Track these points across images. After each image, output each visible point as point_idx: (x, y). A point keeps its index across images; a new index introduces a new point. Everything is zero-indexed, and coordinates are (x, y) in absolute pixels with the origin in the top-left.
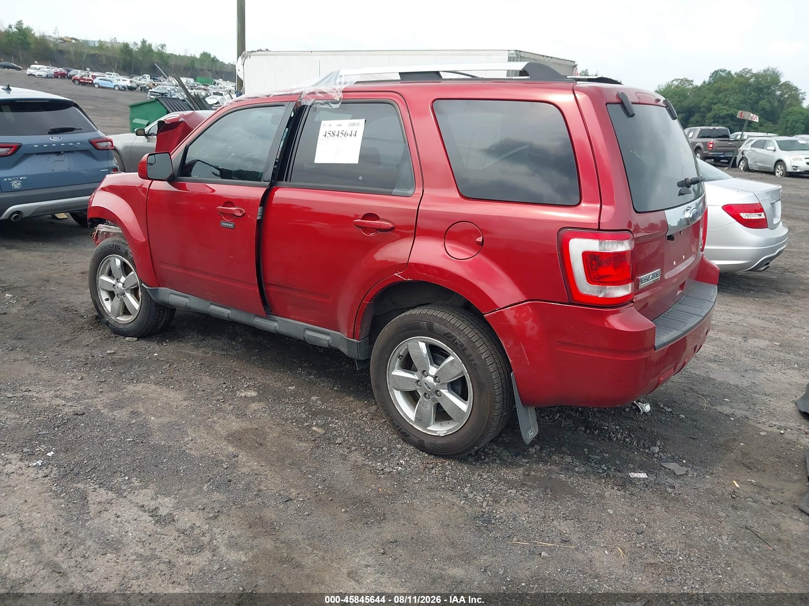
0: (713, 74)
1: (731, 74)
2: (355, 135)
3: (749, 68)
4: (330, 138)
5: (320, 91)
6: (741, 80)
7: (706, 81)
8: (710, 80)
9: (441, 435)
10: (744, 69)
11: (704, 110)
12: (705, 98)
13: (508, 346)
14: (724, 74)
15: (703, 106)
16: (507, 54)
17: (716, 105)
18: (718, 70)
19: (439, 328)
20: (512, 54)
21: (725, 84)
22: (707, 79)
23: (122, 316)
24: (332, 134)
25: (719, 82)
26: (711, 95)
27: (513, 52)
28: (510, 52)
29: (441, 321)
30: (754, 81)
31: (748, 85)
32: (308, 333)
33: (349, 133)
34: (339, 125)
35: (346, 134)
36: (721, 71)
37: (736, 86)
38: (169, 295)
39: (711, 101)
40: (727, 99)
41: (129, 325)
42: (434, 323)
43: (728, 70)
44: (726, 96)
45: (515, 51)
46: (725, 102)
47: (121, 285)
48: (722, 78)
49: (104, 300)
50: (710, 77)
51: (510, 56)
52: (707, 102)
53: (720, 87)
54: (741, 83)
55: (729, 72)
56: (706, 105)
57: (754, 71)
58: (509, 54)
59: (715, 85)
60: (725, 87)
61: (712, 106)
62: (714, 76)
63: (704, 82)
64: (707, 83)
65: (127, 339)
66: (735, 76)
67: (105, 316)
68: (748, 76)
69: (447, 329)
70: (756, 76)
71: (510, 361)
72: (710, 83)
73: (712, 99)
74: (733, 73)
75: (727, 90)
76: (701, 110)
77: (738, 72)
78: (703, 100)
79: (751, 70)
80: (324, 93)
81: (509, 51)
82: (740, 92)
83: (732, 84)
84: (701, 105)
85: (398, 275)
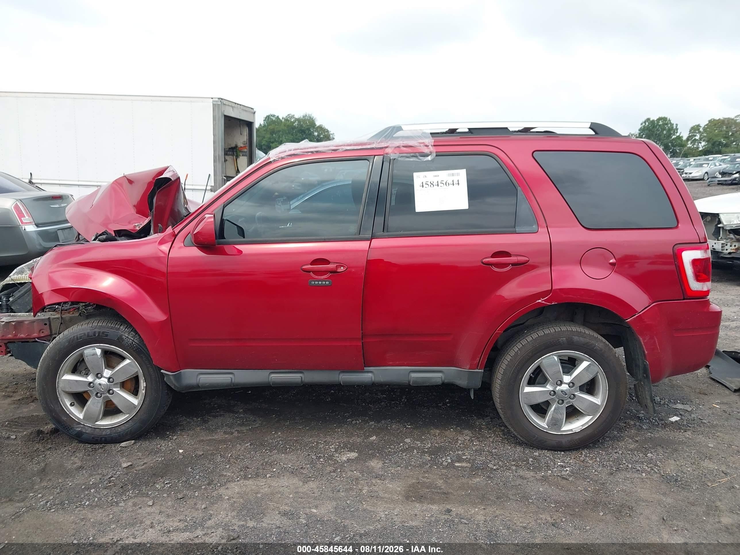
0: (266, 118)
1: (279, 119)
2: (458, 184)
3: (293, 114)
4: (428, 190)
5: (403, 145)
6: (288, 123)
7: (261, 124)
8: (264, 123)
9: (577, 431)
10: (288, 115)
11: (265, 147)
12: (264, 137)
13: (645, 341)
14: (274, 119)
15: (264, 145)
16: (212, 101)
17: (274, 144)
18: (269, 115)
19: (578, 340)
20: (217, 101)
21: (277, 127)
22: (262, 123)
23: (102, 419)
24: (430, 184)
25: (272, 125)
26: (268, 136)
27: (217, 99)
28: (214, 99)
29: (579, 334)
30: (297, 124)
31: (294, 128)
32: (413, 375)
33: (450, 182)
34: (436, 176)
35: (447, 184)
36: (271, 116)
37: (286, 128)
38: (197, 375)
39: (269, 140)
40: (281, 139)
41: (123, 428)
42: (573, 337)
43: (277, 115)
44: (279, 137)
45: (219, 98)
46: (279, 141)
47: (106, 380)
48: (273, 122)
49: (69, 405)
50: (264, 120)
51: (215, 103)
52: (267, 141)
53: (274, 129)
54: (288, 126)
55: (278, 117)
56: (266, 144)
57: (297, 117)
58: (213, 101)
59: (270, 127)
60: (278, 129)
61: (271, 144)
62: (267, 120)
63: (260, 125)
64: (263, 125)
65: (123, 444)
66: (283, 120)
67: (75, 426)
68: (292, 120)
69: (586, 339)
70: (298, 120)
71: (646, 352)
72: (265, 126)
73: (270, 138)
74: (281, 118)
75: (279, 131)
76: (263, 148)
77: (284, 117)
78: (262, 139)
79: (294, 115)
80: (411, 146)
81: (212, 98)
82: (289, 133)
83: (282, 127)
84: (262, 144)
85: (542, 301)
